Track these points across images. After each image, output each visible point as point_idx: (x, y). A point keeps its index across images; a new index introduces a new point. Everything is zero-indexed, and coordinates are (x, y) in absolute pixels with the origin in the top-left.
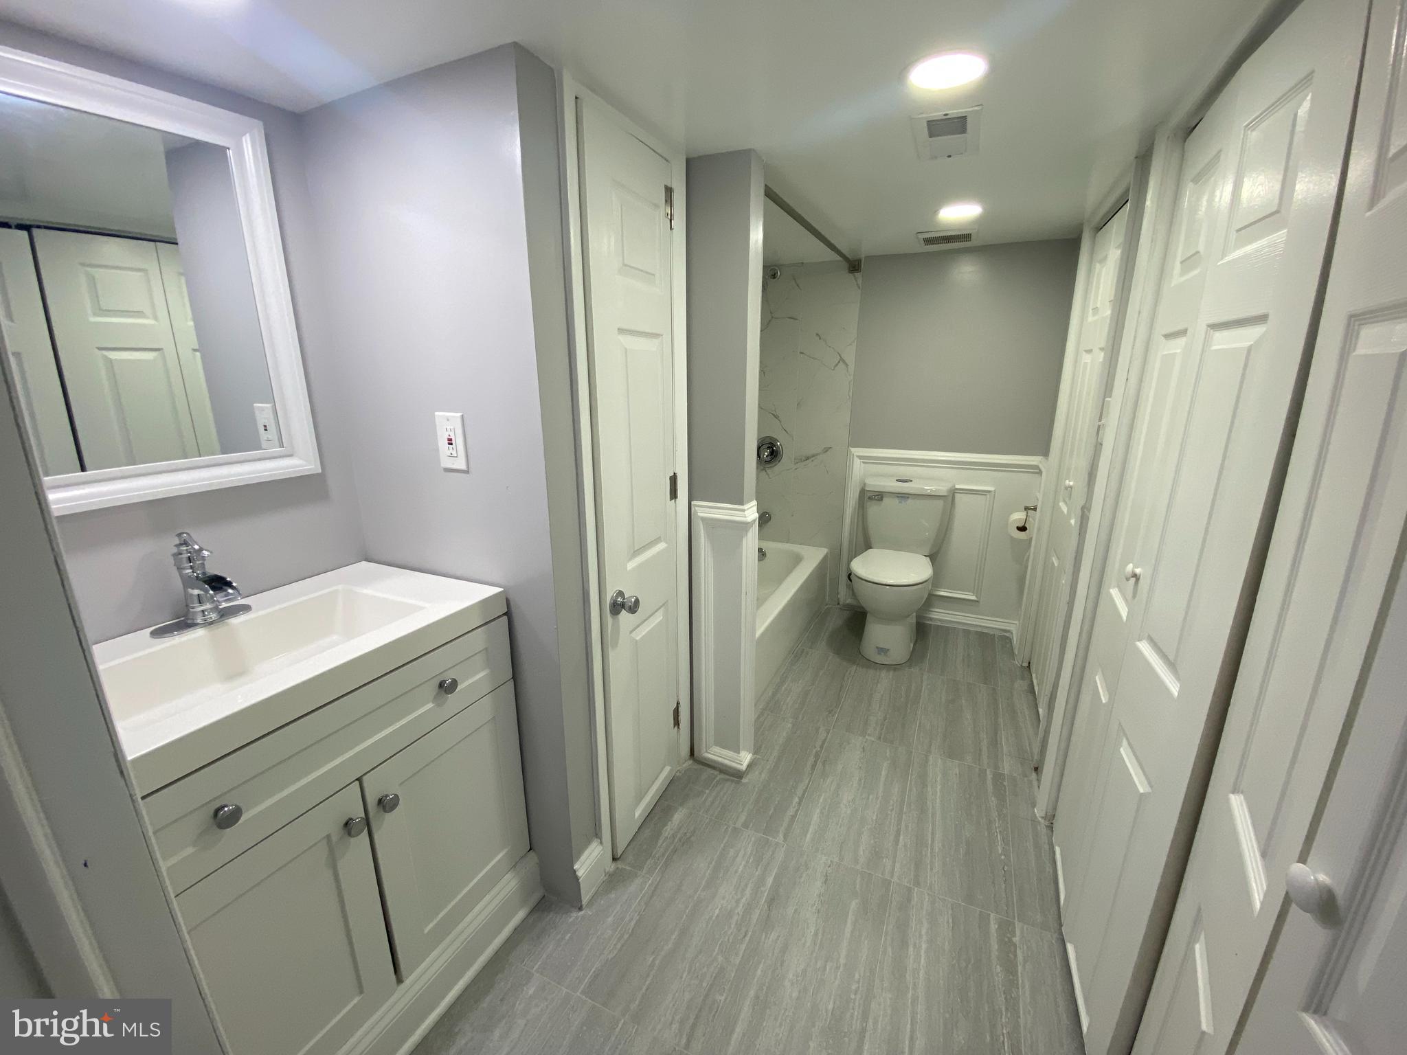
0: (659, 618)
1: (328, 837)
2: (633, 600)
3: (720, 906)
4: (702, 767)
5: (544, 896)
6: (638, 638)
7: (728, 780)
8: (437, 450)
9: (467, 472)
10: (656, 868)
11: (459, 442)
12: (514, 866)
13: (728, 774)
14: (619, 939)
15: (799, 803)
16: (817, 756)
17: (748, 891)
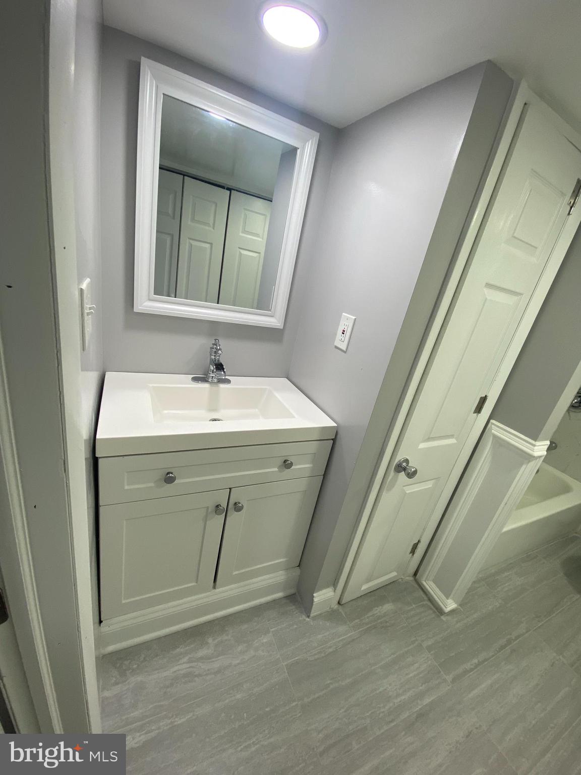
0: (429, 485)
1: (208, 508)
2: (413, 470)
3: (385, 688)
4: (418, 587)
5: (295, 594)
6: (407, 492)
7: (431, 609)
8: (336, 334)
9: (345, 352)
10: (359, 629)
11: (348, 334)
12: (287, 569)
13: (433, 604)
14: (319, 653)
15: (477, 666)
16: (509, 642)
17: (409, 694)
